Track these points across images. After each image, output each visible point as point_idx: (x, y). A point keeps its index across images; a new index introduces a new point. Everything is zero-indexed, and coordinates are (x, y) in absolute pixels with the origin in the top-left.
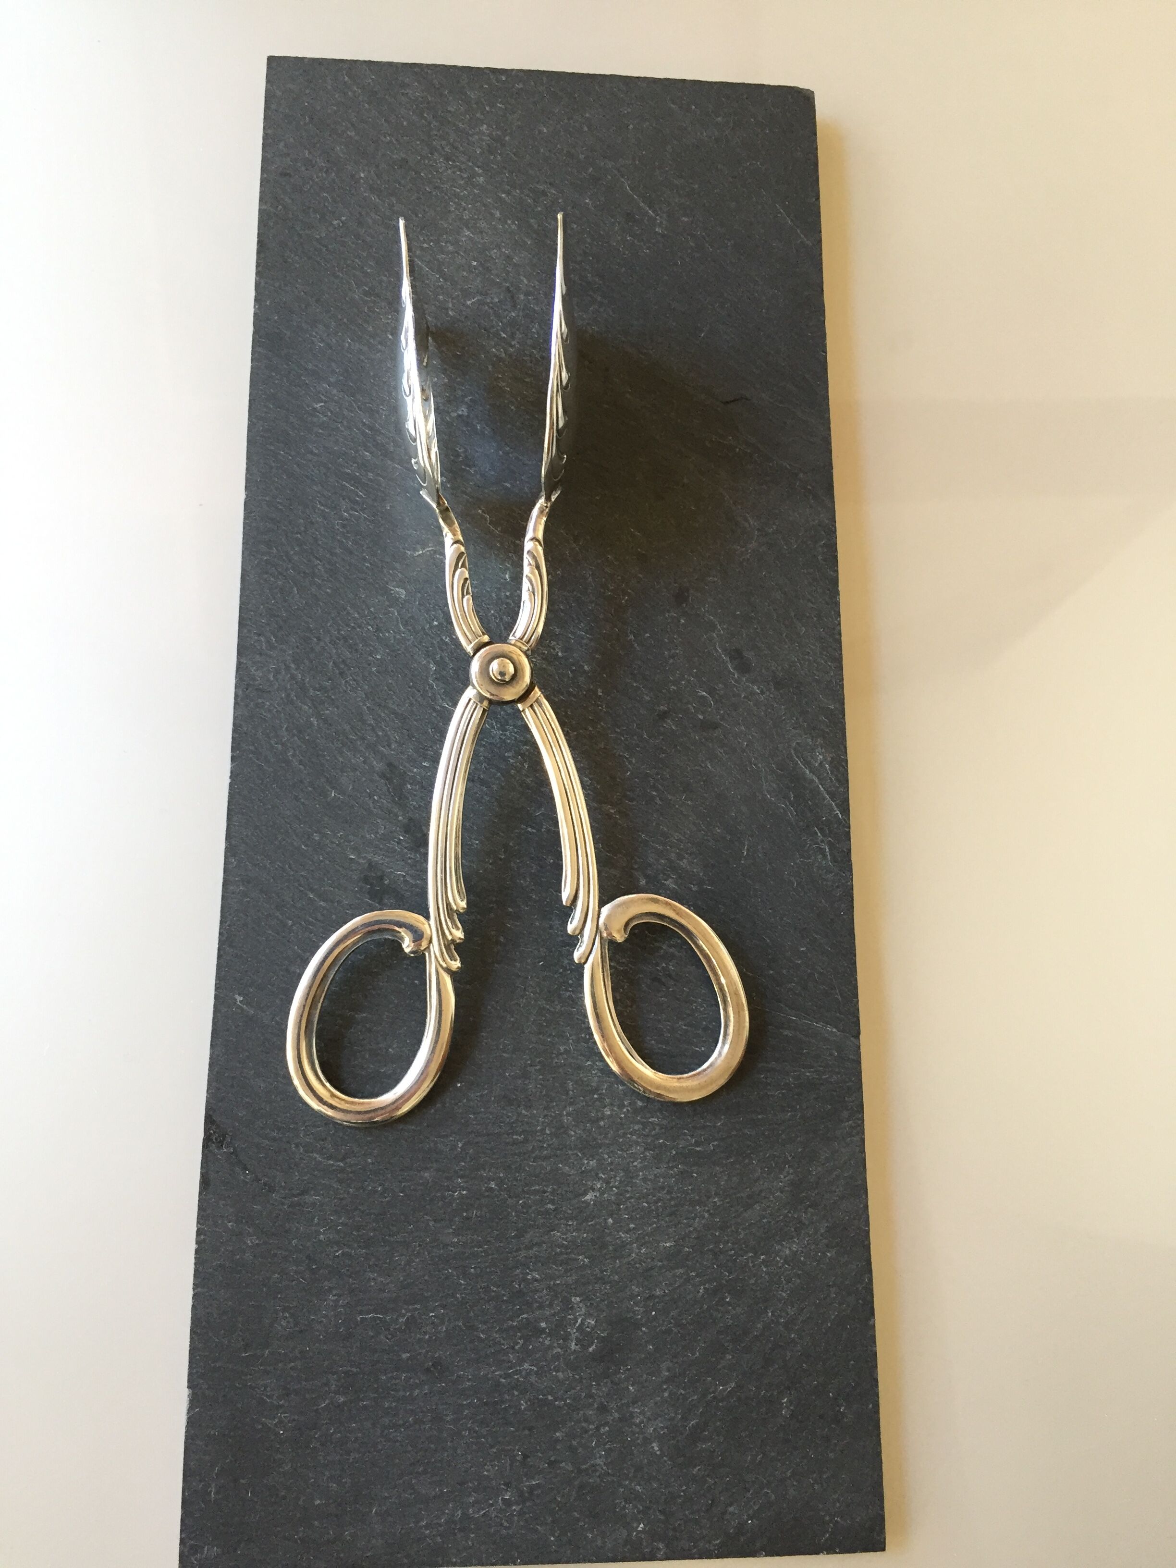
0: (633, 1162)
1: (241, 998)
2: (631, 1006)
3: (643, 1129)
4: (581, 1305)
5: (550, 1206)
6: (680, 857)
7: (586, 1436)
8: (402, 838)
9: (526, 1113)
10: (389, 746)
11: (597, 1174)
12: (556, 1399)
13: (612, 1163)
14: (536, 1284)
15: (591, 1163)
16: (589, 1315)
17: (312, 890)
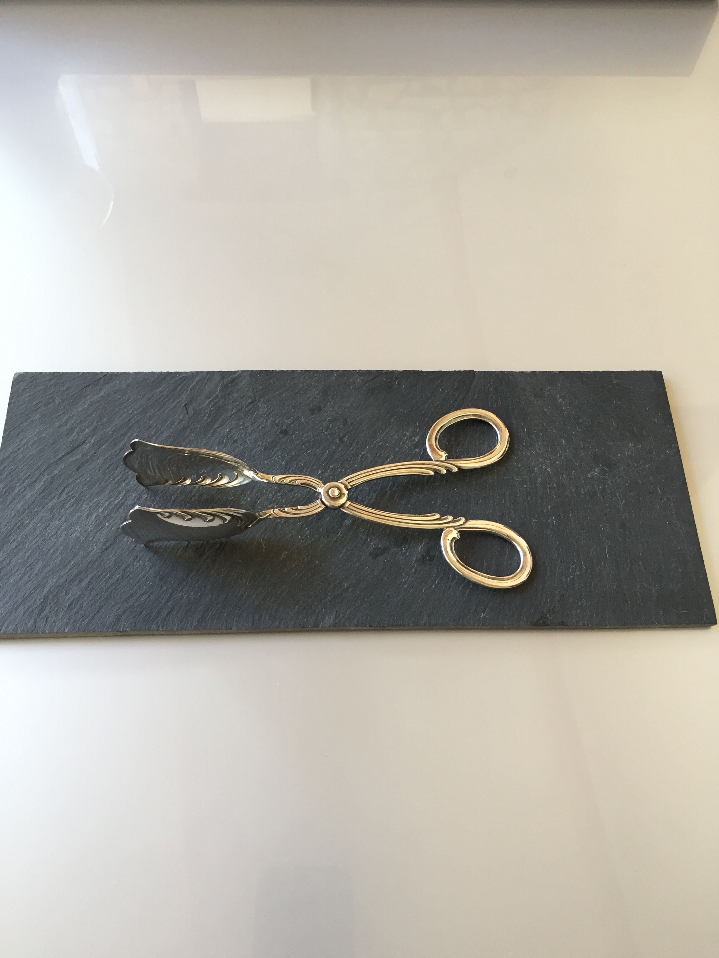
0: (534, 454)
1: (482, 614)
2: (471, 454)
3: (520, 450)
4: (591, 474)
5: (555, 485)
6: (405, 435)
7: (639, 471)
8: (404, 549)
9: (519, 495)
10: (361, 556)
11: (540, 468)
12: (627, 483)
13: (535, 462)
14: (586, 490)
15: (536, 470)
16: (594, 471)
17: (431, 586)
